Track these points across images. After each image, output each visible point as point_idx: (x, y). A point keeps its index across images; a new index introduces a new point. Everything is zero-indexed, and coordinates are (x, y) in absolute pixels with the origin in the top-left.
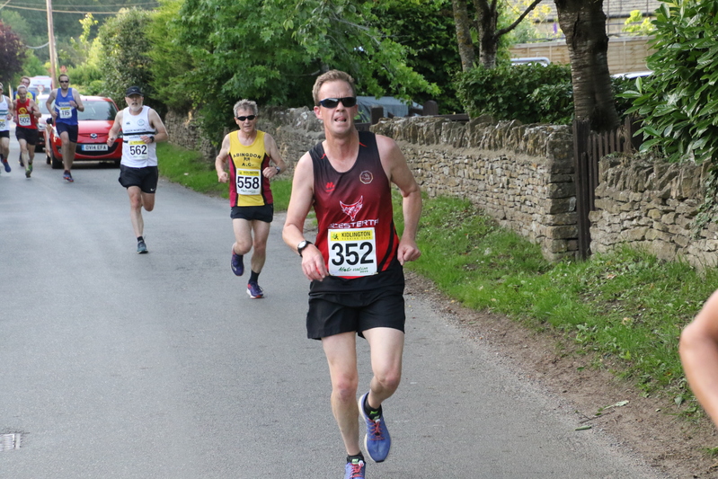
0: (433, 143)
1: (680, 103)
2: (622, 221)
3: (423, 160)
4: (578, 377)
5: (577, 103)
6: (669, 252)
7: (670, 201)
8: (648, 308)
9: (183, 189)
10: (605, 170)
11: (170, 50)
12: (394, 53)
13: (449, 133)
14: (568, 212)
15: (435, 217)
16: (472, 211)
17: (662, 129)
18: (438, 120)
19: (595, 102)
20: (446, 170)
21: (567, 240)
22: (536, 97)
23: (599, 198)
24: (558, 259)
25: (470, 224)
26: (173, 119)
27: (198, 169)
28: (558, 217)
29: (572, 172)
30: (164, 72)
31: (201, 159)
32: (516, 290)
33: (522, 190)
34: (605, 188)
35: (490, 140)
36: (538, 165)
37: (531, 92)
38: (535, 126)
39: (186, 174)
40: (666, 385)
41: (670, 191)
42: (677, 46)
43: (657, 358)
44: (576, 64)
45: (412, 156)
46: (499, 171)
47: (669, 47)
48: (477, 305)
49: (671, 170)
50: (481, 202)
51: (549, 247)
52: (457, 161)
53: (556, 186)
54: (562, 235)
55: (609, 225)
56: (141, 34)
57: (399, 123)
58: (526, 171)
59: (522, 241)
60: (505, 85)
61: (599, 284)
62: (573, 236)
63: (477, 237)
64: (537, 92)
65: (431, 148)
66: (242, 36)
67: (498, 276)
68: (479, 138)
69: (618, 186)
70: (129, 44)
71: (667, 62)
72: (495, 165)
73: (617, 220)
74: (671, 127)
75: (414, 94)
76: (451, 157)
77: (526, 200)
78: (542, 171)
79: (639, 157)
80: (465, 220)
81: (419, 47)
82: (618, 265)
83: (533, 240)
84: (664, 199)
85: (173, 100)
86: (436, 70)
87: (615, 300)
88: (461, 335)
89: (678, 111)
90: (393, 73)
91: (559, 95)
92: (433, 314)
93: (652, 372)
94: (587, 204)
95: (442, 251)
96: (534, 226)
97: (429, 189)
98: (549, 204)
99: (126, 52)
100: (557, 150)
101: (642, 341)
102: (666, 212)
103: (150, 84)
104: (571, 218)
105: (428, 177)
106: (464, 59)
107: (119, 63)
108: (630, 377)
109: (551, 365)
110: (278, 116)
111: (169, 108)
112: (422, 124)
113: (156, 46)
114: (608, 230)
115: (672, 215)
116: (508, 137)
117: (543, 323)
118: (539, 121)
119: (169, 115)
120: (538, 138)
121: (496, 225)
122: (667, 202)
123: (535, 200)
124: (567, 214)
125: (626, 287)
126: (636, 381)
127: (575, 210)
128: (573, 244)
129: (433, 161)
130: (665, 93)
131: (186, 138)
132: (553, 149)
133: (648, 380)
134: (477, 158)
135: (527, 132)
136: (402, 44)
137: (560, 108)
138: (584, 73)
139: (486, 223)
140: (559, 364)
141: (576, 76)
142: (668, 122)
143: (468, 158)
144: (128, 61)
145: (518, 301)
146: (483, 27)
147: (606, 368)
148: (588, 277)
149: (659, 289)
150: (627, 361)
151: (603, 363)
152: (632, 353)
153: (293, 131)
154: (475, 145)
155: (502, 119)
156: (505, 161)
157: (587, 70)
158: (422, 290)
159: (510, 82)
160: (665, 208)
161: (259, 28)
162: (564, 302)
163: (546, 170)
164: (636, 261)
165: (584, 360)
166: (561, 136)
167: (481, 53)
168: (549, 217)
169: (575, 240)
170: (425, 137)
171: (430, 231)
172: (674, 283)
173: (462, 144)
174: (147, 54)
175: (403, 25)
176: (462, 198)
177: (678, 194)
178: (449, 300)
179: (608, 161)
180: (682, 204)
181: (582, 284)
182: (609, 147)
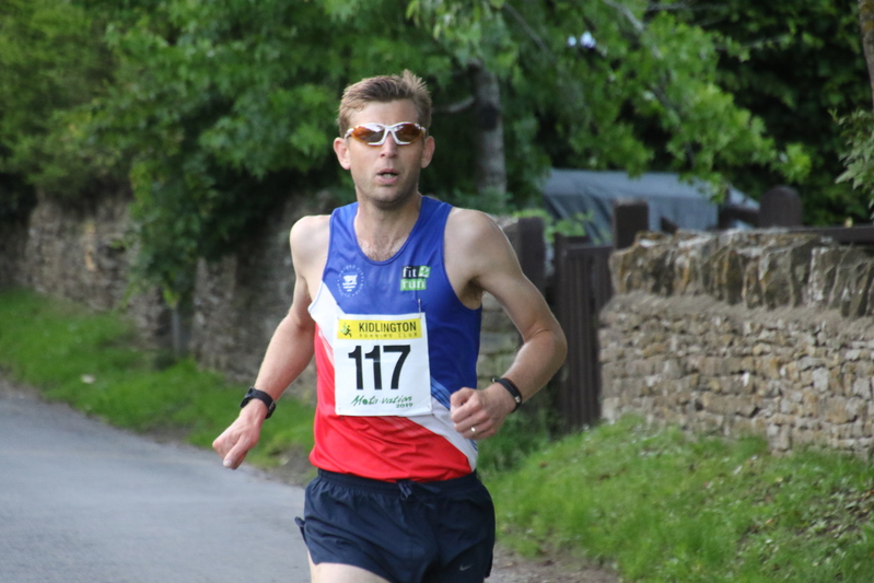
0: (785, 302)
3: (757, 349)
9: (79, 420)
11: (51, 32)
12: (683, 56)
13: (831, 277)
15: (787, 504)
18: (800, 240)
20: (821, 379)
26: (54, 225)
27: (121, 365)
30: (31, 95)
31: (131, 338)
39: (87, 379)
45: (726, 339)
52: (852, 354)
57: (691, 246)
65: (781, 317)
75: (735, 169)
76: (835, 343)
85: (54, 171)
90: (677, 109)
97: (773, 430)
105: (770, 395)
111: (41, 194)
112: (755, 252)
119: (43, 217)
129: (785, 352)
131: (88, 280)
136: (707, 29)
170: (764, 287)
173: (865, 307)
176: (864, 454)
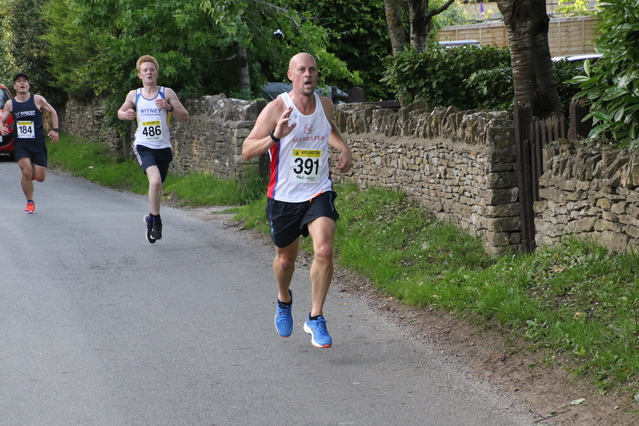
0: (363, 131)
1: (631, 86)
2: (569, 212)
4: (530, 375)
5: (517, 87)
6: (619, 244)
7: (620, 190)
8: (600, 302)
9: (88, 183)
10: (550, 158)
11: (70, 33)
12: (314, 37)
13: (380, 121)
14: (510, 203)
15: (367, 210)
16: (407, 203)
17: (612, 114)
18: (368, 107)
19: (536, 86)
20: (378, 160)
21: (510, 232)
22: (474, 81)
23: (543, 187)
24: (502, 253)
25: (405, 217)
26: (75, 108)
27: (103, 162)
28: (499, 208)
29: (514, 161)
30: (64, 57)
31: (107, 151)
32: (459, 285)
33: (460, 181)
34: (550, 177)
35: (425, 127)
36: (477, 154)
37: (467, 77)
38: (473, 112)
39: (91, 167)
40: (624, 381)
41: (619, 178)
42: (627, 27)
43: (614, 353)
44: (515, 46)
46: (435, 161)
47: (619, 27)
48: (417, 302)
49: (620, 157)
50: (417, 193)
51: (491, 240)
52: (390, 151)
53: (497, 176)
54: (505, 228)
55: (555, 216)
56: (37, 16)
58: (465, 160)
59: (461, 235)
60: (439, 70)
61: (547, 277)
62: (516, 229)
63: (413, 231)
64: (473, 76)
65: (362, 137)
66: (150, 19)
67: (438, 270)
68: (413, 126)
69: (564, 174)
70: (23, 26)
71: (616, 43)
72: (431, 154)
73: (563, 211)
74: (622, 111)
75: (338, 80)
76: (383, 146)
77: (465, 191)
78: (482, 160)
79: (585, 145)
80: (400, 213)
81: (342, 30)
82: (566, 258)
83: (473, 233)
84: (614, 188)
85: (73, 86)
86: (361, 54)
87: (564, 295)
88: (403, 334)
89: (629, 94)
91: (497, 80)
92: (371, 312)
93: (609, 368)
94: (531, 194)
95: (377, 246)
96: (474, 218)
97: (360, 181)
98: (490, 195)
99: (21, 34)
100: (497, 137)
101: (597, 336)
102: (616, 201)
103: (48, 70)
104: (513, 209)
105: (358, 168)
106: (394, 43)
107: (13, 47)
108: (585, 374)
109: (500, 363)
110: (192, 104)
111: (70, 96)
112: (350, 112)
113: (54, 28)
114: (554, 221)
115: (622, 204)
116: (444, 124)
117: (489, 319)
118: (476, 107)
119: (71, 105)
120: (477, 125)
121: (433, 218)
122: (617, 191)
123: (475, 191)
124: (510, 206)
125: (576, 281)
126: (592, 378)
127: (518, 201)
128: (516, 236)
129: (364, 151)
130: (615, 76)
131: (89, 129)
132: (493, 136)
133: (605, 377)
134: (412, 147)
135: (465, 118)
136: (325, 27)
137: (499, 93)
138: (524, 56)
139: (423, 216)
140: (509, 362)
141: (516, 59)
142: (619, 107)
143: (401, 147)
144: (23, 45)
145: (461, 296)
146: (414, 8)
147: (560, 365)
148: (535, 271)
149: (611, 282)
150: (582, 357)
151: (556, 360)
152: (587, 349)
153: (209, 120)
154: (409, 133)
155: (437, 105)
156: (441, 150)
157: (528, 52)
158: (357, 288)
159: (444, 66)
160: (615, 197)
161: (170, 9)
162: (511, 297)
163: (486, 159)
164: (586, 252)
165: (535, 357)
166: (501, 122)
167: (412, 35)
168: (490, 208)
169: (518, 232)
170: (355, 126)
171: (363, 225)
172: (626, 276)
173: (394, 132)
174: (44, 37)
175: (324, 7)
176: (395, 190)
177: (629, 182)
178: (386, 297)
179: (553, 148)
180: (632, 193)
181: (529, 278)
182: (553, 134)
